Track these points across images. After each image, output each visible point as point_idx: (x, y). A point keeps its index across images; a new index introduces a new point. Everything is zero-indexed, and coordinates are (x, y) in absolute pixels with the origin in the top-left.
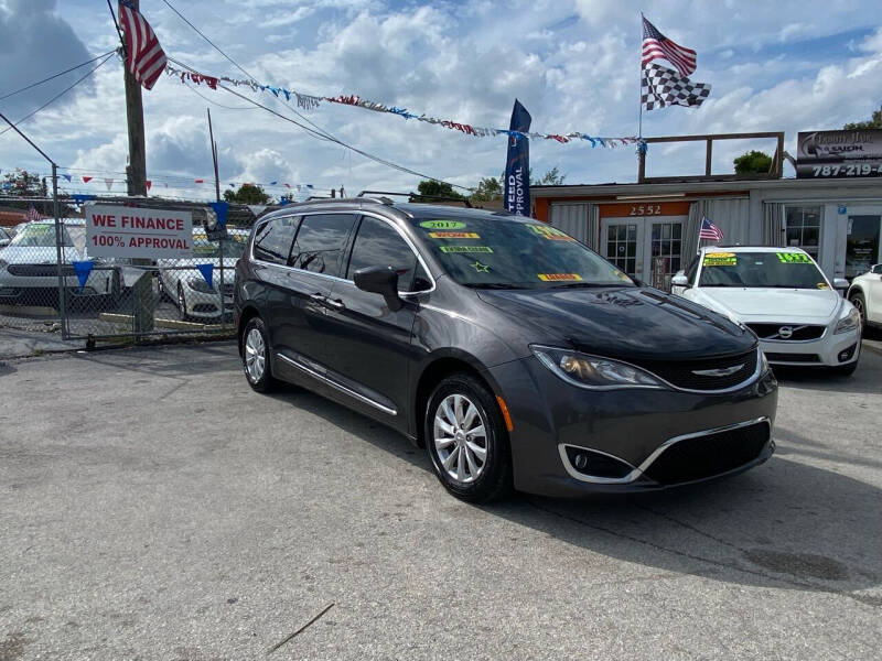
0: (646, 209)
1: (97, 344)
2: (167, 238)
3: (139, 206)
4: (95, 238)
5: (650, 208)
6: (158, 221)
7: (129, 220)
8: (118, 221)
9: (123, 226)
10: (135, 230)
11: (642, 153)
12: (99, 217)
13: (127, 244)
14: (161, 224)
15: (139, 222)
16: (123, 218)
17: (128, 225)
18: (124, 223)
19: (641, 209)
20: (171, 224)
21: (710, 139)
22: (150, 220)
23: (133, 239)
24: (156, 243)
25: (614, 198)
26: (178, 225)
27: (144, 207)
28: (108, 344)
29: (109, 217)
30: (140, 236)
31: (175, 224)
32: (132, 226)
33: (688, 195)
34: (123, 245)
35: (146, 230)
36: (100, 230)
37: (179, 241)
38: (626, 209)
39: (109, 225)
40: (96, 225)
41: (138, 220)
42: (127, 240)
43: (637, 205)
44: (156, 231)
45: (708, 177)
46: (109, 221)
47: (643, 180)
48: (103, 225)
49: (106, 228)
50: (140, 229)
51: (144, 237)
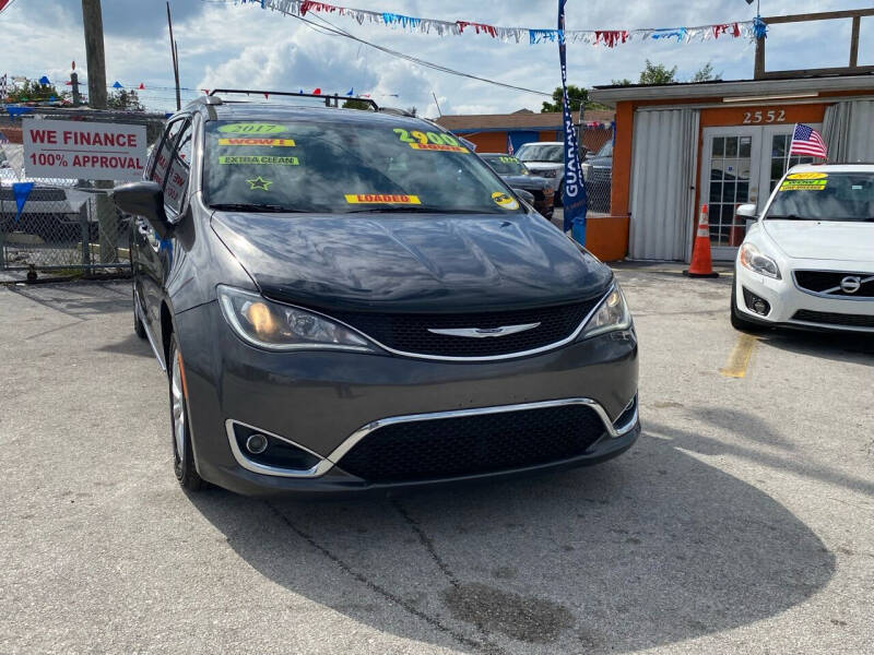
0: (764, 115)
1: (40, 275)
2: (117, 156)
3: (84, 120)
4: (34, 156)
5: (771, 114)
6: (106, 136)
7: (73, 136)
8: (60, 137)
9: (66, 143)
10: (79, 147)
11: (761, 38)
12: (38, 132)
13: (71, 163)
14: (109, 140)
15: (85, 138)
16: (66, 133)
17: (71, 141)
18: (66, 139)
19: (758, 115)
20: (122, 140)
21: (857, 16)
22: (97, 135)
23: (77, 157)
24: (104, 162)
25: (719, 100)
26: (130, 141)
27: (91, 121)
28: (52, 276)
29: (49, 132)
30: (85, 154)
31: (126, 140)
32: (76, 142)
33: (822, 95)
34: (65, 164)
35: (91, 147)
36: (39, 148)
37: (131, 160)
38: (738, 115)
39: (49, 142)
40: (35, 140)
41: (82, 135)
42: (70, 158)
43: (752, 110)
44: (104, 148)
45: (853, 71)
46: (49, 137)
47: (761, 75)
48: (42, 141)
49: (46, 145)
50: (85, 146)
51: (90, 155)
